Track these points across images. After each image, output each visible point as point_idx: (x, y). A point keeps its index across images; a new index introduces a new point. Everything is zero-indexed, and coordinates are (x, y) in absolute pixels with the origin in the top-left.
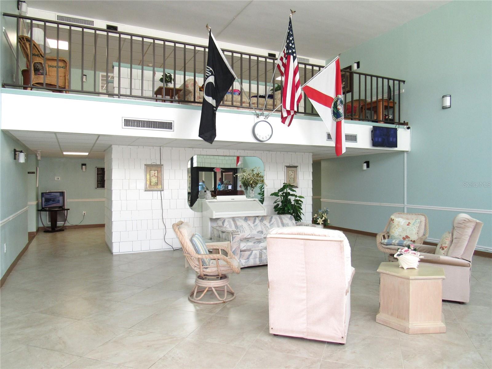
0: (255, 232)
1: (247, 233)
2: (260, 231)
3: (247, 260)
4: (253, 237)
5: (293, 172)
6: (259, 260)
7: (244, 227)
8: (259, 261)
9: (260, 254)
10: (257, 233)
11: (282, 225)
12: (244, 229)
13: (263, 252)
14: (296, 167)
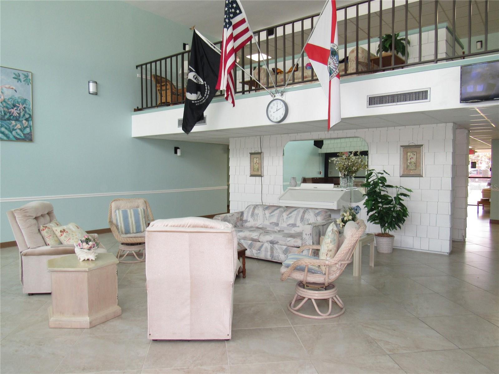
0: (267, 223)
1: (259, 223)
2: (274, 223)
3: (259, 251)
4: (264, 227)
5: (415, 153)
6: (271, 254)
7: (258, 216)
8: (271, 256)
9: (271, 249)
10: (269, 224)
11: (301, 220)
12: (258, 217)
13: (274, 248)
14: (420, 146)
